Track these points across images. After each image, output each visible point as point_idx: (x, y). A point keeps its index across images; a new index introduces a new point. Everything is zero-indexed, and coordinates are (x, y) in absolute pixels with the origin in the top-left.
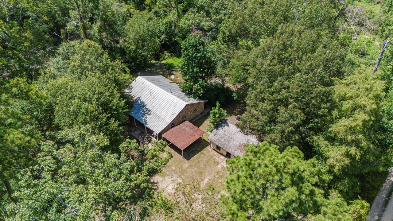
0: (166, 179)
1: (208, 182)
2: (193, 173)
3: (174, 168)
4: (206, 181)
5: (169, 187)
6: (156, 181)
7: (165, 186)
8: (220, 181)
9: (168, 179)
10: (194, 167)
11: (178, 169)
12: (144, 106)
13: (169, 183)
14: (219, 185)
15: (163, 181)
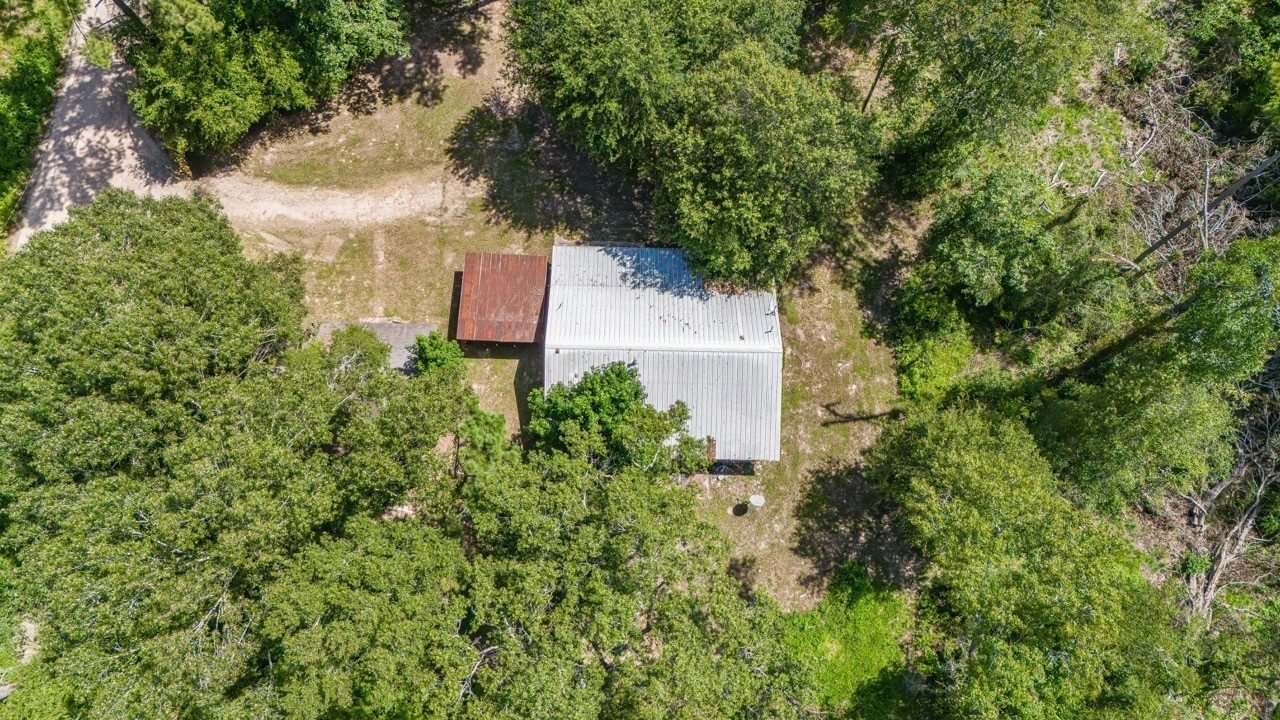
0: (459, 202)
1: (373, 256)
2: (419, 253)
3: (467, 233)
4: (381, 257)
5: (440, 191)
6: (474, 183)
7: (449, 187)
8: (353, 278)
9: (460, 206)
10: (431, 266)
11: (457, 237)
12: (664, 288)
13: (448, 199)
14: (348, 267)
15: (463, 194)
